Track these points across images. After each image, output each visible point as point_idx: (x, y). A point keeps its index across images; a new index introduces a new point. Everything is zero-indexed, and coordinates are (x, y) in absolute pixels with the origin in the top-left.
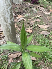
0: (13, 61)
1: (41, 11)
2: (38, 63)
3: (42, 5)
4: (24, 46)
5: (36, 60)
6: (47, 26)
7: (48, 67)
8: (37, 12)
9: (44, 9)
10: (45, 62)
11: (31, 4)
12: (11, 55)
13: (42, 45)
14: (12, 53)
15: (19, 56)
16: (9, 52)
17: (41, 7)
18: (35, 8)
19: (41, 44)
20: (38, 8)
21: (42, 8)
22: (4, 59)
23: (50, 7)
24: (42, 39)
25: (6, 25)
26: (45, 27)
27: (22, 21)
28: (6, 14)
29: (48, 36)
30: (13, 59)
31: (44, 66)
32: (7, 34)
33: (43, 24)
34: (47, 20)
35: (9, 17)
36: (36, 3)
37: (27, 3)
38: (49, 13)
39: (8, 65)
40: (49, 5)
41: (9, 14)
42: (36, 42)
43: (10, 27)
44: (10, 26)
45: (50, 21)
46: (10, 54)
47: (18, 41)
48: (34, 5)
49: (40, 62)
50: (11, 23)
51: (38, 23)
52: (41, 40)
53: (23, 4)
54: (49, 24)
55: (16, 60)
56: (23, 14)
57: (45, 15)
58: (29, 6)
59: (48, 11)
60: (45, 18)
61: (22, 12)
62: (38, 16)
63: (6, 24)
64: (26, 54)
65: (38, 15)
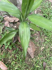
0: (9, 25)
2: (34, 33)
4: (25, 13)
5: (33, 30)
7: (42, 39)
10: (41, 34)
12: (7, 18)
13: (45, 16)
14: (9, 16)
24: (48, 9)
30: (9, 22)
31: (38, 37)
39: (3, 27)
42: (40, 11)
46: (6, 16)
47: (18, 2)
49: (36, 33)
52: (46, 10)
55: (12, 25)
64: (25, 25)
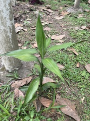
1: (49, 14)
3: (48, 6)
6: (62, 37)
7: (73, 88)
8: (42, 16)
9: (52, 11)
10: (68, 82)
11: (30, 4)
12: (15, 83)
13: (59, 62)
15: (29, 81)
16: (11, 79)
17: (47, 8)
18: (38, 11)
19: (57, 61)
20: (44, 10)
21: (49, 10)
22: (5, 92)
23: (61, 8)
24: (59, 54)
25: (4, 30)
26: (59, 38)
27: (21, 31)
28: (4, 11)
29: (65, 49)
31: (68, 88)
32: (5, 48)
33: (56, 34)
34: (60, 27)
35: (8, 17)
36: (38, 3)
37: (23, 3)
38: (62, 17)
39: (13, 98)
40: (59, 6)
41: (8, 11)
43: (10, 35)
44: (10, 32)
45: (65, 29)
46: (13, 81)
48: (36, 7)
50: (11, 27)
51: (47, 33)
52: (57, 56)
53: (15, 4)
54: (64, 33)
56: (20, 21)
57: (57, 20)
58: (28, 9)
59: (60, 15)
60: (57, 25)
61: (18, 18)
62: (46, 23)
63: (4, 28)
65: (46, 21)
